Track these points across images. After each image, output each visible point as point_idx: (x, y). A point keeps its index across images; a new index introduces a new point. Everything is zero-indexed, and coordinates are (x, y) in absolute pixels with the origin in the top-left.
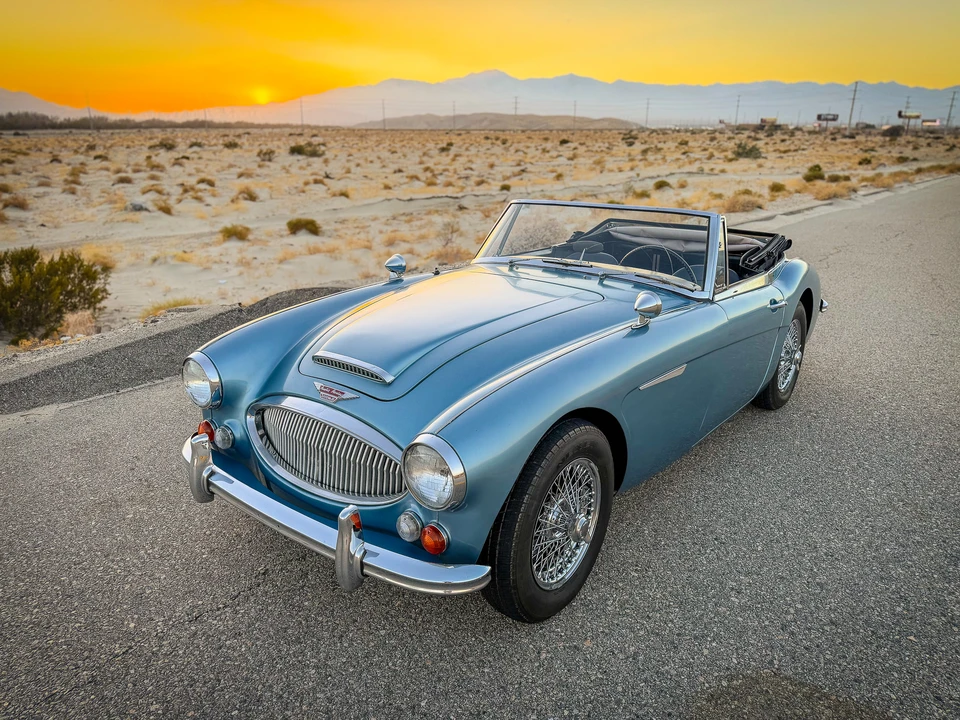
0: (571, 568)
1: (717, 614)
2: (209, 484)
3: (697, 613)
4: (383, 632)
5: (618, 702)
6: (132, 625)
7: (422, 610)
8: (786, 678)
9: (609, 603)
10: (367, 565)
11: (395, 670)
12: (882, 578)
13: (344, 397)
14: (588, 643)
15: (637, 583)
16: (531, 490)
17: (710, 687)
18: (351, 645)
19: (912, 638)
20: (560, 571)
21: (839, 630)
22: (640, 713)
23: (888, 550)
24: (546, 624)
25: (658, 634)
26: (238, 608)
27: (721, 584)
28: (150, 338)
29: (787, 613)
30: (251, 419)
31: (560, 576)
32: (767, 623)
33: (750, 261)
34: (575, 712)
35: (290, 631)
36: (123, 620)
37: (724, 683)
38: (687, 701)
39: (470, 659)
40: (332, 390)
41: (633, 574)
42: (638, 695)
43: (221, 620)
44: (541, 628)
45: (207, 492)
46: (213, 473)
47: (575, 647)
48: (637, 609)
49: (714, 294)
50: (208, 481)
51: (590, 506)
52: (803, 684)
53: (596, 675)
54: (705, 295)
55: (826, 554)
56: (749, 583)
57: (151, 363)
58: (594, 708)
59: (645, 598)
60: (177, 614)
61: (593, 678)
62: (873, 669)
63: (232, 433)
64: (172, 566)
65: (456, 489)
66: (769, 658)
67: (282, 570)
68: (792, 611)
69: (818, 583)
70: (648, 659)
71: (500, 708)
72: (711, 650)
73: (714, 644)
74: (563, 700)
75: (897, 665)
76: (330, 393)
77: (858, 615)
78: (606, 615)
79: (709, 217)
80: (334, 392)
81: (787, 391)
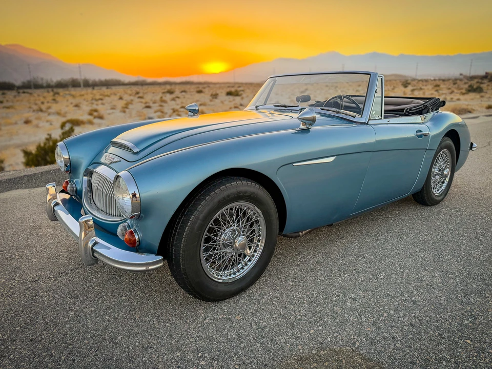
0: (243, 273)
1: (332, 311)
2: (54, 210)
3: (318, 309)
5: (236, 353)
8: (360, 354)
9: (265, 297)
10: (95, 251)
12: (462, 302)
13: (114, 161)
14: (238, 318)
15: (289, 288)
16: (196, 213)
17: (303, 353)
19: (469, 341)
21: (414, 330)
22: (247, 361)
23: (475, 286)
24: (219, 304)
25: (286, 318)
26: (59, 278)
27: (344, 294)
29: (381, 315)
30: (85, 179)
31: (233, 276)
32: (364, 320)
33: (410, 110)
34: (206, 355)
37: (314, 352)
38: (282, 359)
39: (162, 318)
41: (290, 283)
42: (252, 351)
43: (46, 283)
44: (215, 306)
46: (56, 204)
47: (229, 318)
48: (281, 302)
49: (369, 120)
50: (53, 208)
51: (259, 236)
52: (370, 360)
53: (232, 335)
54: (363, 120)
55: (427, 285)
56: (364, 296)
58: (219, 355)
61: (229, 337)
62: (428, 357)
63: (76, 186)
66: (354, 341)
68: (386, 314)
69: (413, 301)
70: (271, 330)
72: (316, 331)
73: (320, 328)
74: (202, 347)
75: (448, 357)
76: (108, 159)
77: (434, 322)
78: (259, 303)
79: (370, 74)
80: (110, 158)
81: (441, 195)
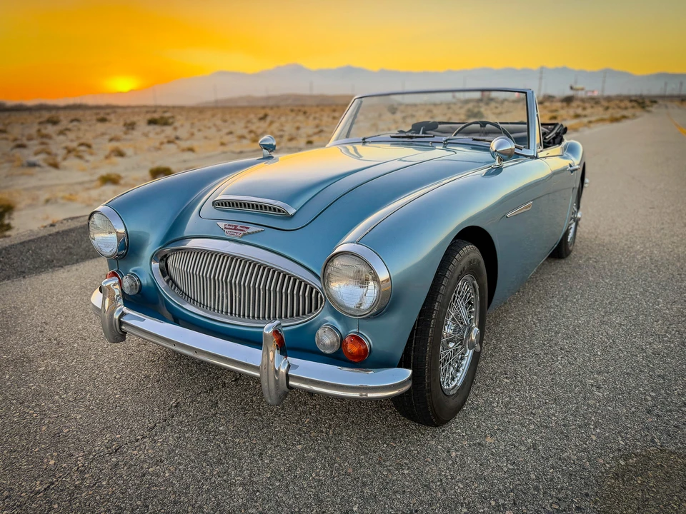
0: (461, 377)
1: (589, 406)
2: (121, 323)
3: (572, 406)
4: (299, 447)
5: (537, 488)
6: (52, 462)
7: (330, 425)
8: (672, 453)
9: (495, 405)
10: (293, 377)
11: (320, 480)
13: (249, 231)
14: (489, 440)
15: (512, 387)
16: (439, 298)
17: (612, 467)
18: (271, 461)
20: (453, 379)
22: (560, 496)
24: (447, 427)
25: (546, 427)
26: (156, 438)
27: (581, 382)
28: (50, 235)
29: (646, 400)
30: (156, 265)
31: (454, 384)
32: (633, 409)
34: (501, 501)
35: (210, 454)
36: (42, 458)
37: (622, 463)
38: (597, 481)
39: (388, 463)
40: (236, 226)
41: (506, 380)
42: (551, 480)
43: (141, 450)
44: (443, 431)
45: (118, 333)
46: (123, 314)
47: (479, 444)
48: (520, 408)
49: (538, 152)
50: (119, 320)
53: (508, 466)
54: (531, 153)
55: (653, 354)
56: (603, 379)
57: (52, 254)
58: (517, 496)
59: (524, 399)
60: (97, 449)
61: (505, 469)
63: (139, 280)
64: (87, 407)
65: (382, 294)
66: (649, 438)
67: (192, 402)
68: (649, 398)
69: (659, 376)
70: (547, 449)
71: (430, 505)
72: (598, 436)
73: (598, 431)
74: (484, 492)
76: (234, 229)
78: (496, 415)
79: (526, 93)
80: (238, 228)
